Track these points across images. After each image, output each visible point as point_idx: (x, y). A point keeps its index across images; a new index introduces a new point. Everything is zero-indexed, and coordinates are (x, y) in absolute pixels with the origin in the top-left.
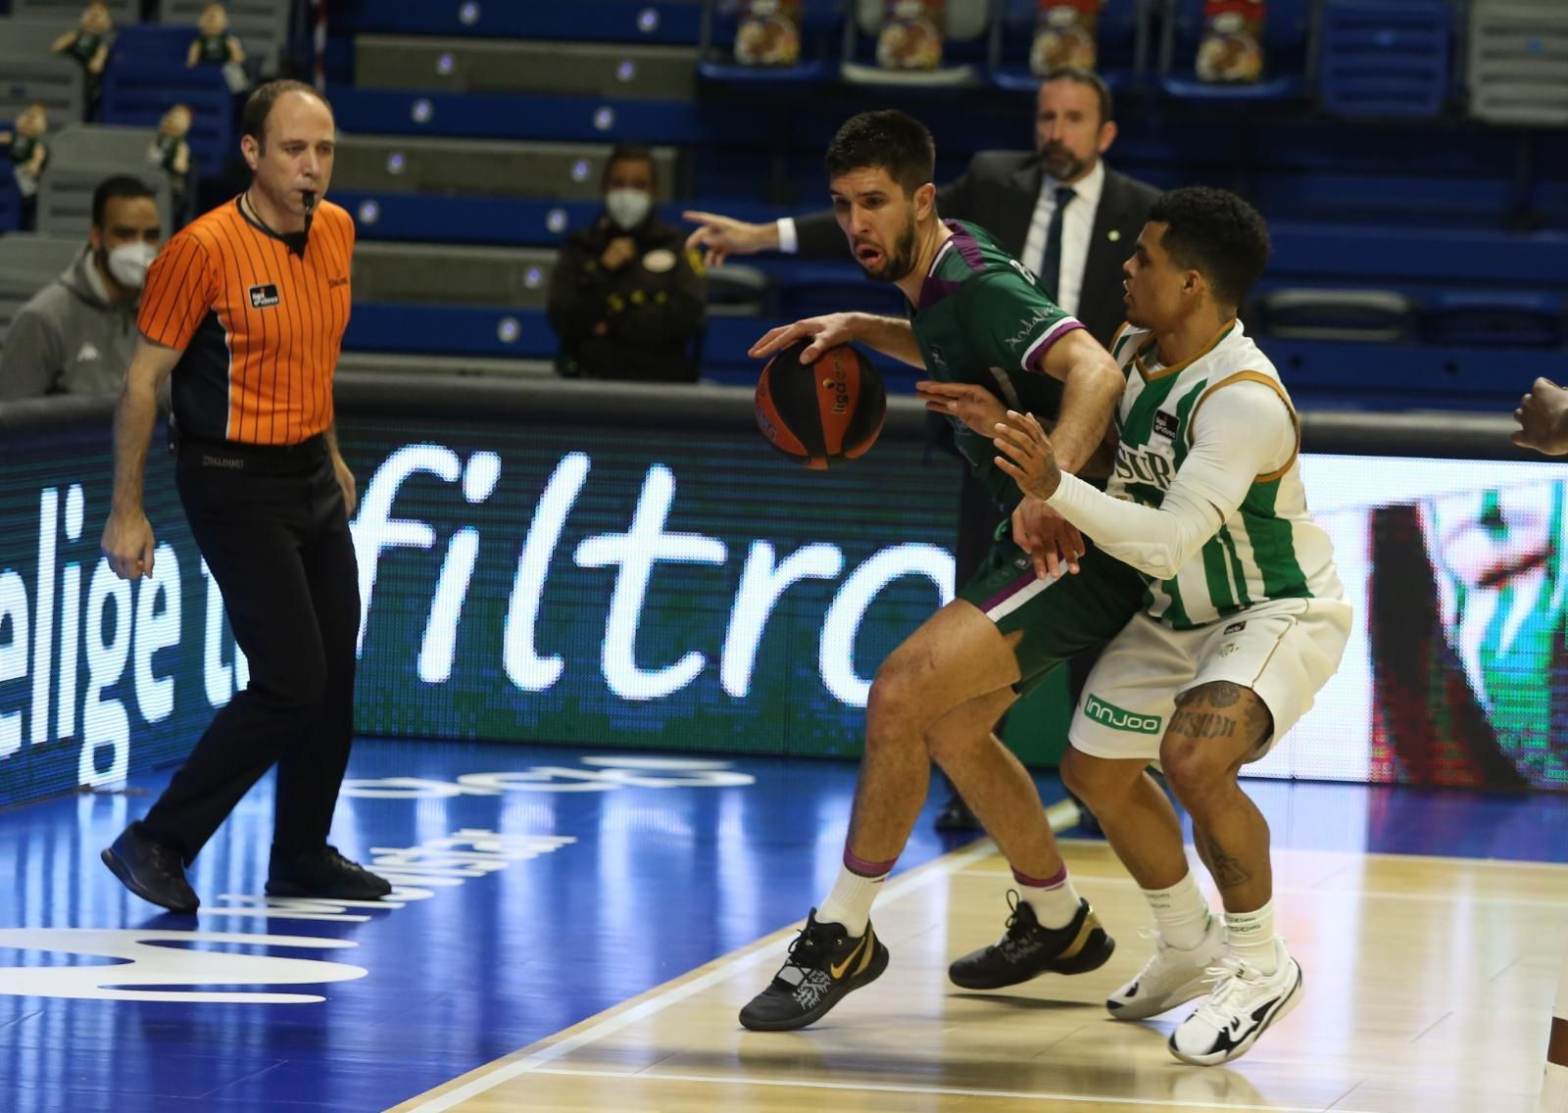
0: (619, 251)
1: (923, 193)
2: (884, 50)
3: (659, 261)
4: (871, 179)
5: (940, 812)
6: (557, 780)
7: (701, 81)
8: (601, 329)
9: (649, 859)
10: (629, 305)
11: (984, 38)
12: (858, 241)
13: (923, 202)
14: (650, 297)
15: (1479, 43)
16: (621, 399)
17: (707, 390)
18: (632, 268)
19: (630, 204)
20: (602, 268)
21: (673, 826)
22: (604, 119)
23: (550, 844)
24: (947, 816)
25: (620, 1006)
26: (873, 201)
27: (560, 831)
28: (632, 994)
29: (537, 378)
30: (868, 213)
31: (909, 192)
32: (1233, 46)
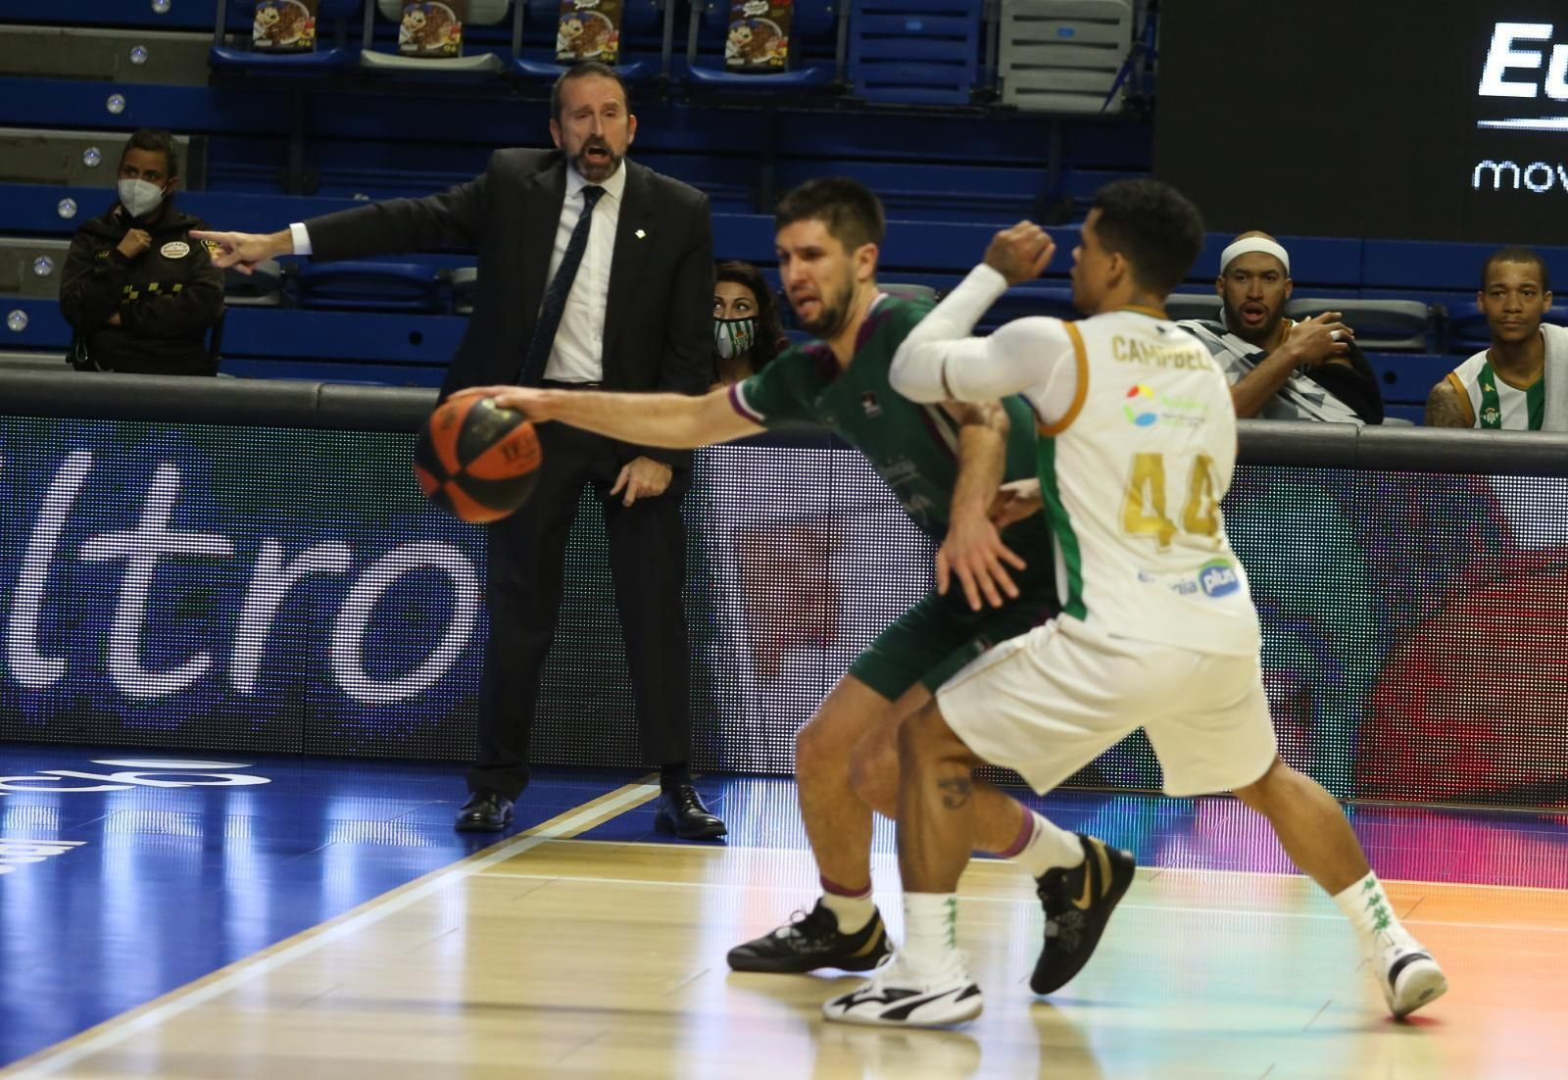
0: (135, 241)
1: (866, 251)
2: (404, 35)
3: (176, 250)
4: (812, 231)
5: (461, 814)
6: (66, 782)
7: (216, 64)
8: (116, 319)
9: (156, 863)
10: (145, 294)
11: (508, 22)
12: (795, 288)
13: (864, 260)
14: (166, 287)
15: (1009, 30)
16: (134, 391)
17: (223, 382)
18: (148, 256)
19: (142, 194)
20: (118, 256)
21: (182, 829)
22: (115, 105)
23: (57, 849)
24: (469, 818)
25: (131, 1013)
26: (811, 254)
27: (64, 835)
28: (141, 1002)
29: (50, 370)
30: (805, 265)
31: (849, 249)
32: (761, 33)
